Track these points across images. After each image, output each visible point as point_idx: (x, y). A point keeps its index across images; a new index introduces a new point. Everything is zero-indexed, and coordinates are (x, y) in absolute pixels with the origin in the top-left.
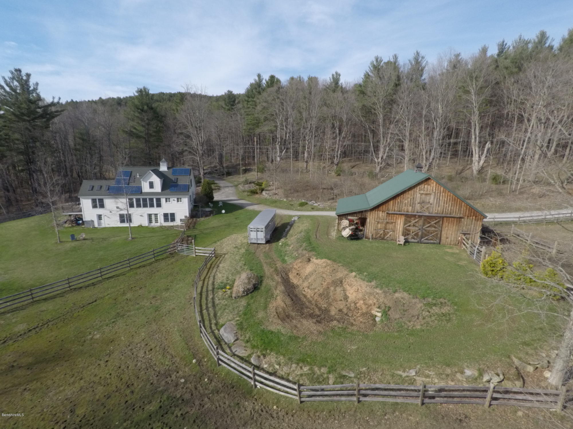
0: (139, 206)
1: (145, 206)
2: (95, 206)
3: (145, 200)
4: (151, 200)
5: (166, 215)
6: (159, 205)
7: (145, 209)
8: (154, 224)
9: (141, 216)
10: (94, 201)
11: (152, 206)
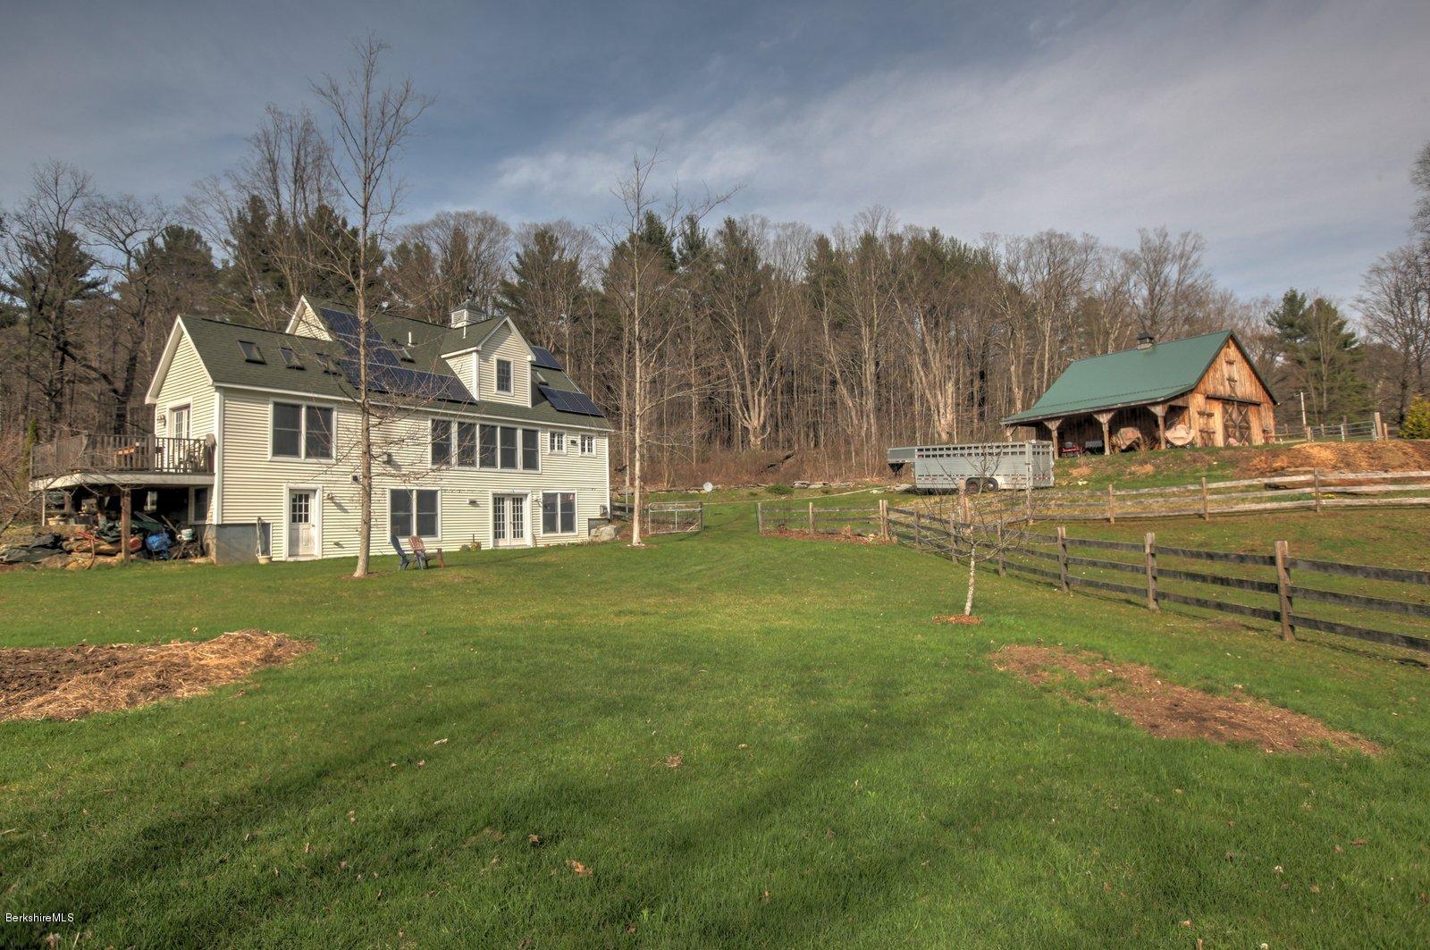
0: (466, 458)
1: (488, 462)
2: (284, 445)
3: (488, 433)
4: (509, 434)
5: (549, 502)
6: (531, 462)
7: (488, 472)
8: (508, 542)
9: (473, 503)
10: (285, 416)
11: (509, 462)
